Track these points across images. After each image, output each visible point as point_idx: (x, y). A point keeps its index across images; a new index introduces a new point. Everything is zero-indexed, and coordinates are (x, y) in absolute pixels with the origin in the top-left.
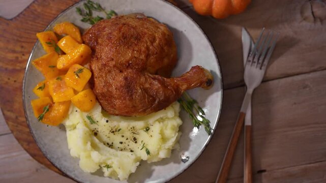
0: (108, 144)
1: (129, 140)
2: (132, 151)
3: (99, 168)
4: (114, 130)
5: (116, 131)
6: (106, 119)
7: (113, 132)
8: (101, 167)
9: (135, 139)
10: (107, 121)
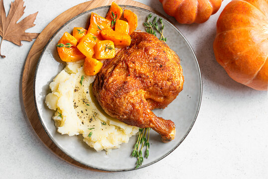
0: (75, 103)
1: (88, 116)
2: (83, 123)
3: (55, 110)
4: (86, 101)
5: (86, 103)
6: (88, 91)
7: (84, 101)
8: (56, 111)
9: (91, 120)
10: (87, 92)
